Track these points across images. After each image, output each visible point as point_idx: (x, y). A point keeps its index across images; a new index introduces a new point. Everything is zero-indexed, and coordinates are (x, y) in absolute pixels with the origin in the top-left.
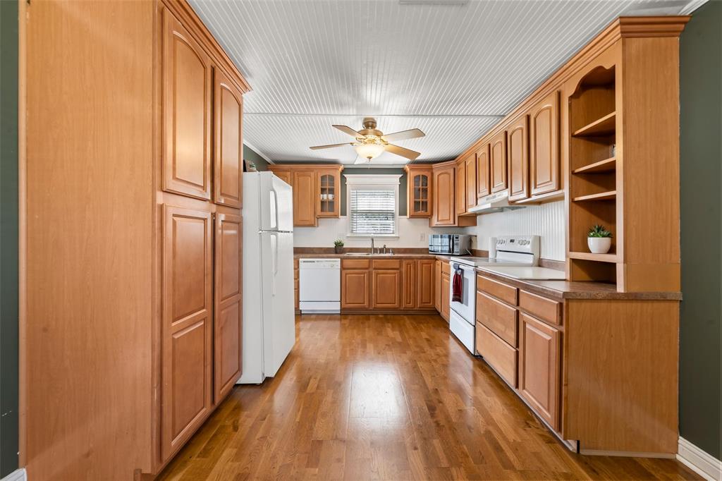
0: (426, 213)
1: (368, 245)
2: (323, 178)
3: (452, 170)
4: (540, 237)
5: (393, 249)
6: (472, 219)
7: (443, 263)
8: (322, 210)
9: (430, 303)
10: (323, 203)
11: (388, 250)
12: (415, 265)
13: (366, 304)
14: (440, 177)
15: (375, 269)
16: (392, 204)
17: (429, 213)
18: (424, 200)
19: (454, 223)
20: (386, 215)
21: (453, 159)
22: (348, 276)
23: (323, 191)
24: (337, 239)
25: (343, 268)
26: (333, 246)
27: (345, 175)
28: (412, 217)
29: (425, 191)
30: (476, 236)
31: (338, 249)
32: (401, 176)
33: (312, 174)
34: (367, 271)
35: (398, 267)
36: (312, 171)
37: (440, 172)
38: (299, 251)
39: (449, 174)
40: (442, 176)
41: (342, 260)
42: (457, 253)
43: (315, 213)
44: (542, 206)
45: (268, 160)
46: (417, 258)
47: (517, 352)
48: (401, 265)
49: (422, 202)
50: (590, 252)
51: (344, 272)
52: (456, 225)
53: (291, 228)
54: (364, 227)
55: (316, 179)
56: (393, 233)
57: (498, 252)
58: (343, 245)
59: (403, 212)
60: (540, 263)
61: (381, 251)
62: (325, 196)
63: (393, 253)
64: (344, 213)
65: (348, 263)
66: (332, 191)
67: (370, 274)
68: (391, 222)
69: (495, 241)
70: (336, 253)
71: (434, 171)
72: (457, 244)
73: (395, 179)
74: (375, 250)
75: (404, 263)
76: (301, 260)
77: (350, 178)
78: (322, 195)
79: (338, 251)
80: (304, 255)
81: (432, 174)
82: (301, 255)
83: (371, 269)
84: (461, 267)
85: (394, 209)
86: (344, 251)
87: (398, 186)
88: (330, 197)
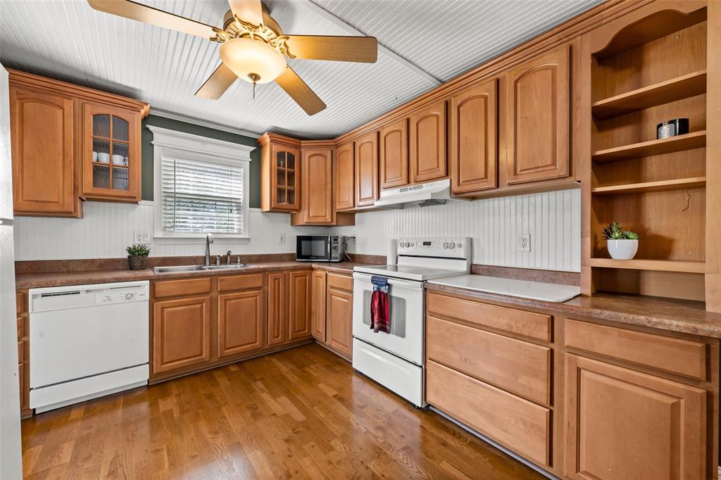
0: (291, 206)
1: (200, 251)
2: (98, 118)
3: (329, 152)
4: (471, 239)
5: (241, 257)
6: (349, 217)
7: (329, 274)
8: (96, 185)
9: (305, 330)
10: (98, 169)
11: (234, 260)
12: (286, 279)
13: (205, 355)
14: (311, 159)
15: (221, 292)
16: (237, 188)
17: (296, 205)
18: (290, 188)
19: (333, 221)
20: (229, 203)
21: (332, 137)
22: (166, 310)
23: (99, 146)
25: (154, 297)
26: (124, 255)
27: (151, 128)
28: (274, 210)
29: (291, 176)
30: (354, 238)
31: (137, 260)
32: (253, 148)
33: (68, 105)
34: (207, 297)
35: (260, 285)
36: (69, 98)
37: (311, 153)
39: (325, 157)
40: (315, 158)
42: (337, 258)
43: (75, 188)
44: (476, 202)
46: (288, 269)
47: (551, 412)
48: (265, 281)
49: (289, 190)
50: (611, 258)
51: (158, 305)
54: (187, 223)
55: (79, 118)
56: (240, 233)
57: (399, 257)
58: (147, 254)
59: (256, 202)
60: (473, 270)
61: (224, 260)
62: (104, 157)
63: (244, 262)
64: (148, 195)
65: (162, 288)
66: (123, 150)
67: (213, 302)
68: (236, 216)
69: (395, 243)
70: (131, 268)
71: (303, 150)
72: (335, 248)
73: (245, 152)
74: (213, 260)
75: (270, 277)
76: (31, 292)
77: (161, 136)
78: (95, 154)
79: (137, 264)
80: (43, 280)
81: (300, 153)
82: (34, 281)
83: (214, 294)
84: (389, 281)
85: (241, 197)
86: (149, 264)
87: (247, 165)
88: (118, 160)
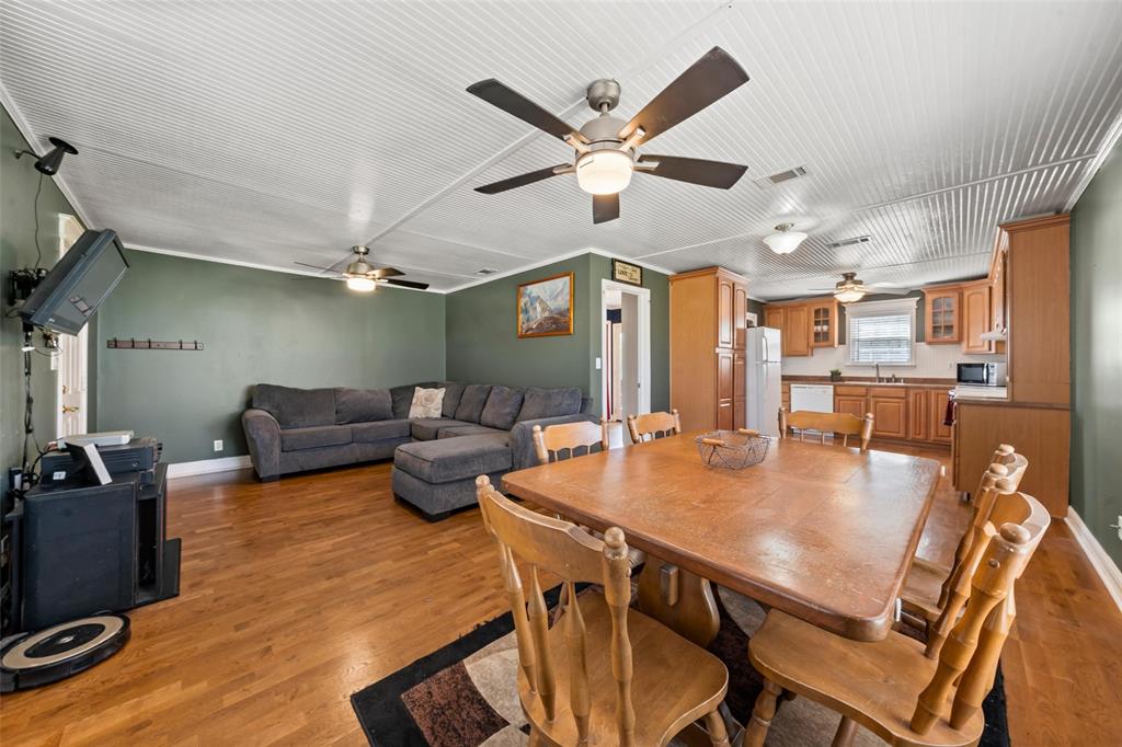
0: (952, 339)
1: (873, 374)
2: (817, 312)
5: (904, 378)
8: (816, 341)
10: (817, 334)
11: (897, 380)
14: (972, 297)
16: (906, 330)
17: (956, 338)
19: (990, 349)
20: (899, 342)
21: (984, 277)
22: (842, 401)
23: (817, 323)
24: (834, 368)
25: (836, 394)
26: (830, 374)
28: (932, 343)
31: (835, 377)
32: (918, 298)
33: (806, 309)
34: (864, 398)
35: (905, 396)
36: (804, 306)
37: (971, 292)
38: (788, 379)
39: (983, 295)
40: (974, 296)
41: (835, 386)
42: (993, 383)
43: (808, 344)
45: (762, 301)
46: (931, 388)
48: (907, 395)
49: (946, 327)
51: (838, 398)
52: (993, 351)
53: (779, 359)
54: (867, 356)
55: (809, 313)
56: (906, 362)
58: (838, 374)
59: (920, 337)
61: (889, 380)
62: (819, 328)
63: (905, 382)
65: (839, 390)
66: (826, 323)
67: (868, 402)
68: (904, 349)
70: (832, 380)
71: (963, 291)
73: (912, 302)
74: (881, 380)
75: (912, 393)
76: (792, 385)
77: (851, 308)
78: (815, 327)
79: (834, 379)
80: (794, 382)
82: (791, 382)
83: (869, 397)
85: (909, 336)
86: (842, 379)
87: (914, 310)
88: (825, 328)
